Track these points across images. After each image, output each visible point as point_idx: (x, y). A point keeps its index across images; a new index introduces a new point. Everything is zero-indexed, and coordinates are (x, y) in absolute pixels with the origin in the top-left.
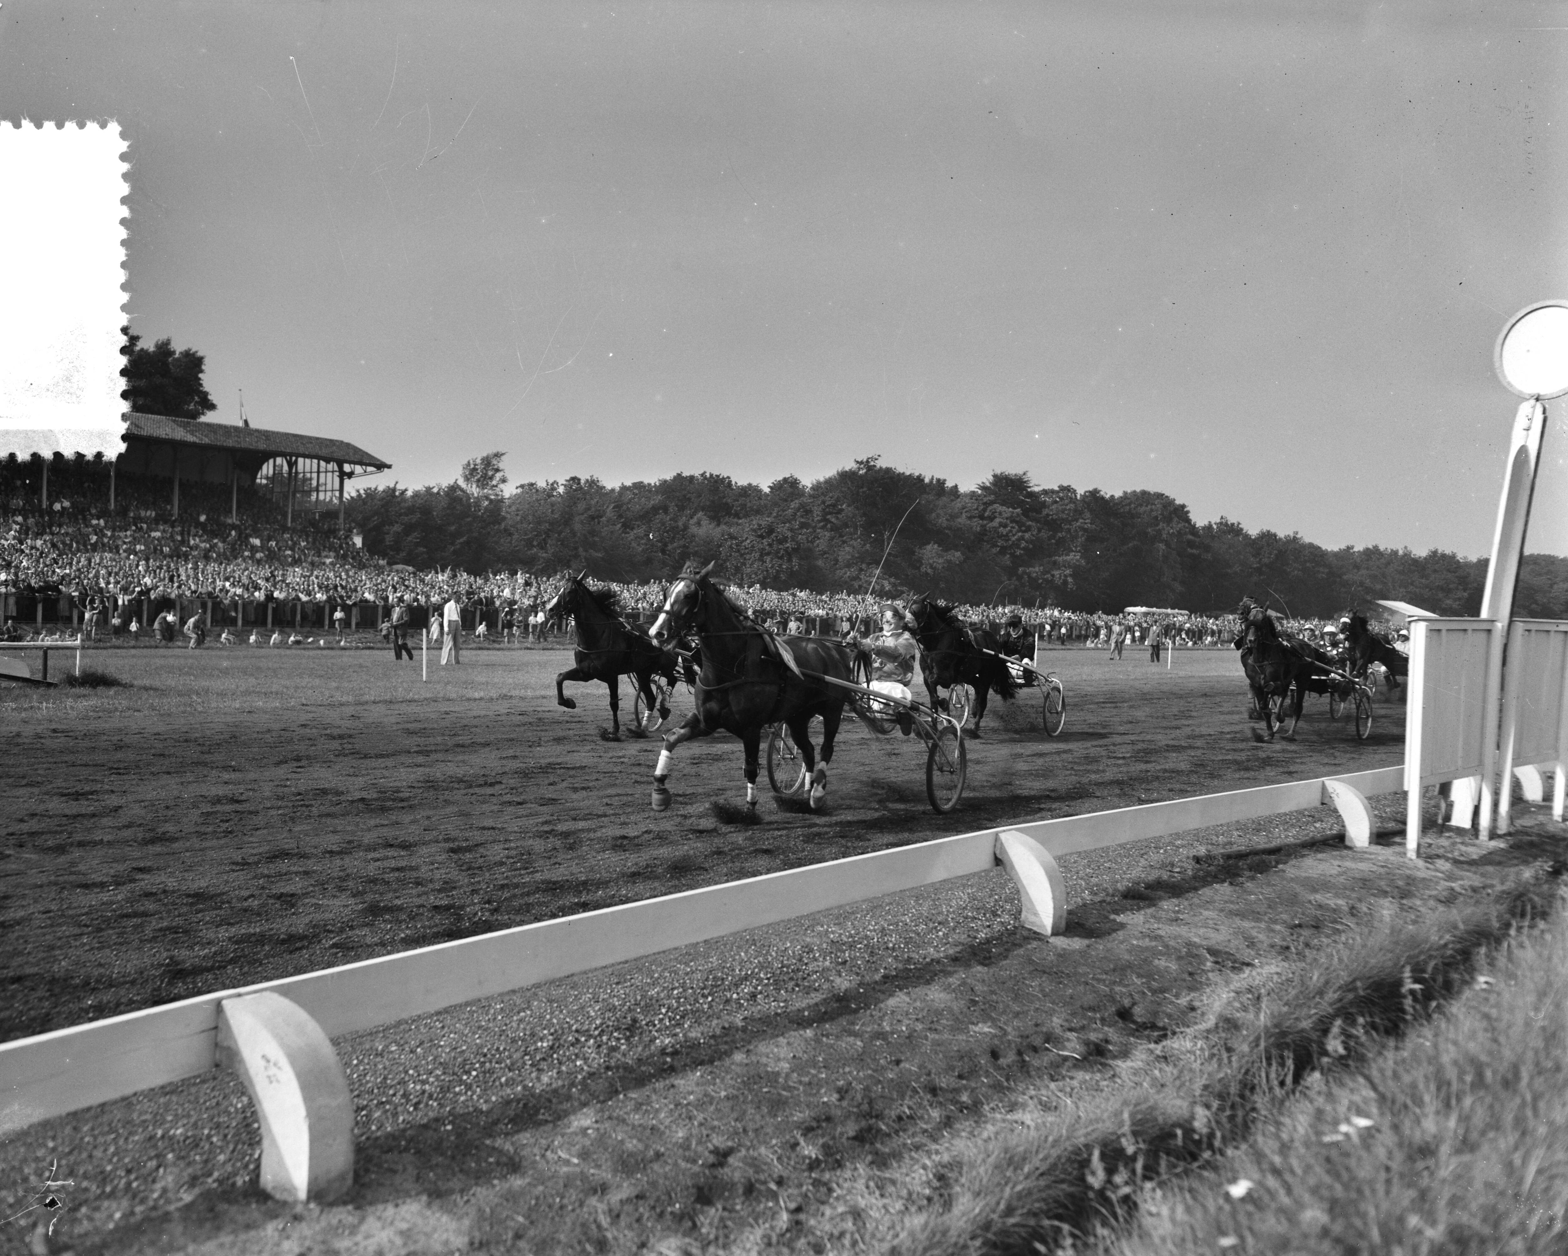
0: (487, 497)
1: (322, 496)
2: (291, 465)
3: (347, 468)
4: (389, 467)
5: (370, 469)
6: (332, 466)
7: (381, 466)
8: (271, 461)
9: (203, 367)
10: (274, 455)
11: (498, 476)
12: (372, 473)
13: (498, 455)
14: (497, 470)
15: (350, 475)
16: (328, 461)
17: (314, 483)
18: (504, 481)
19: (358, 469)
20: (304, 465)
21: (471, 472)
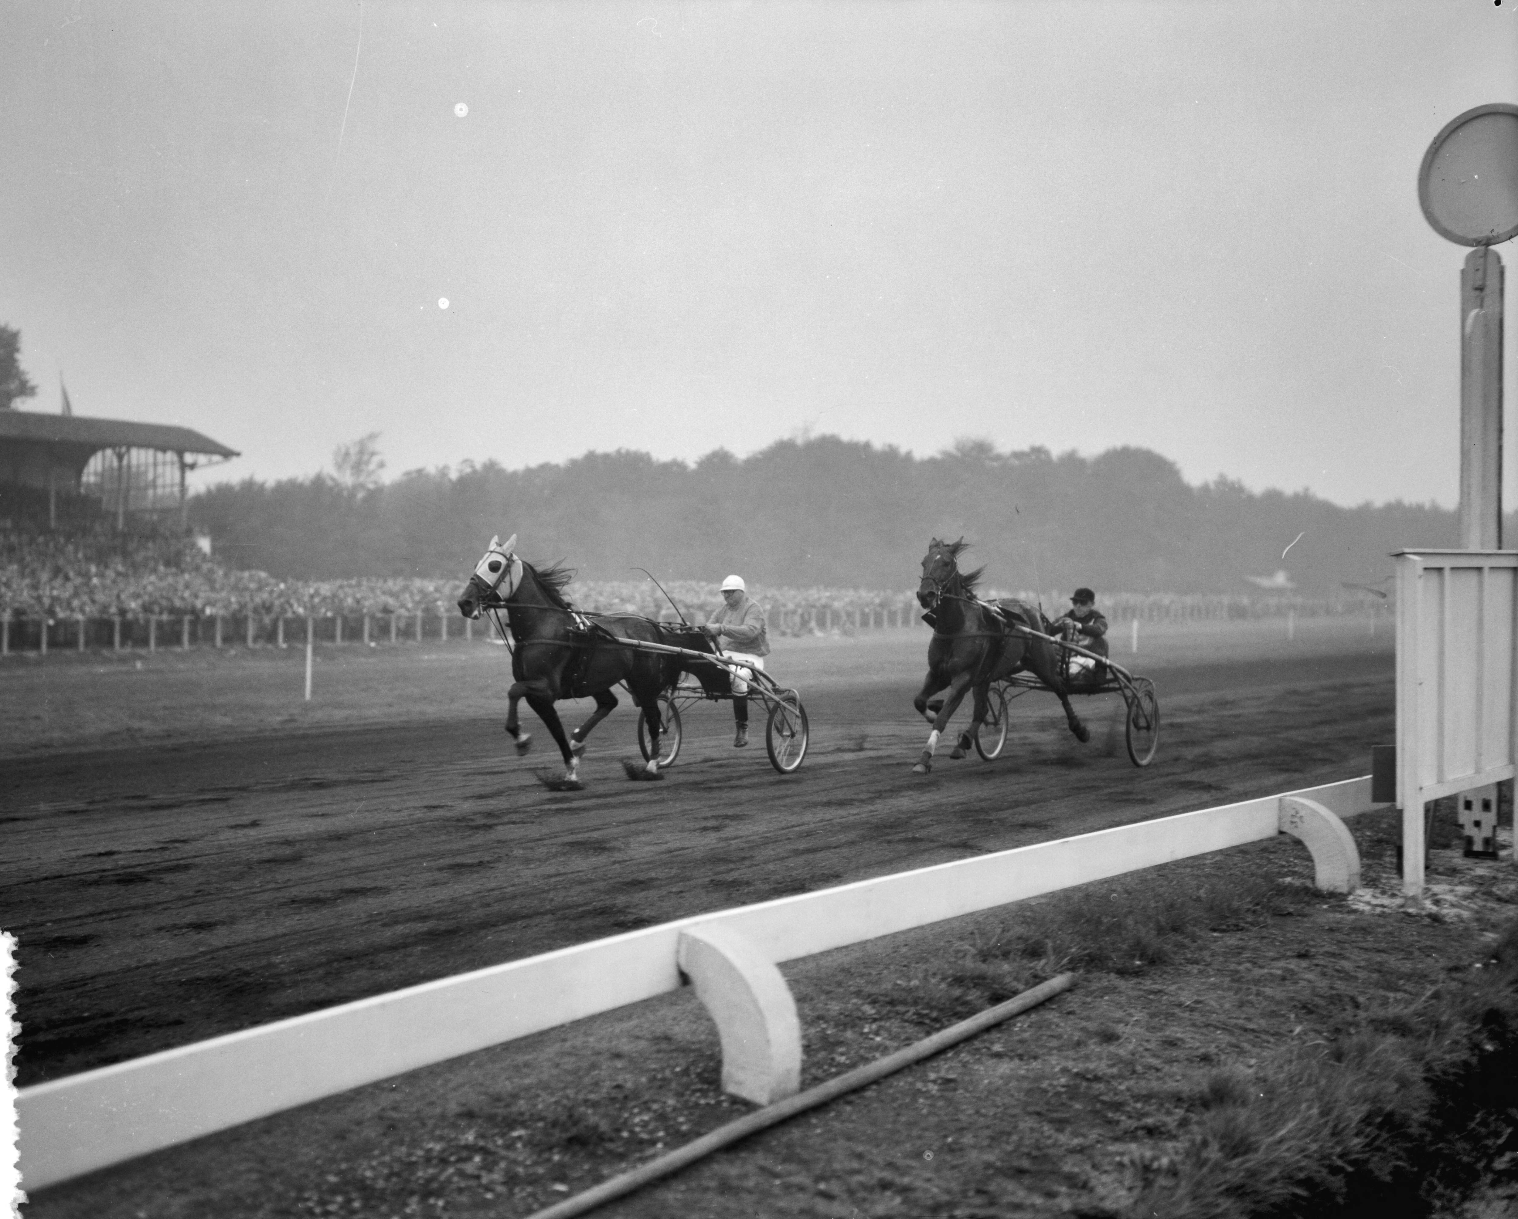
0: (362, 486)
1: (160, 491)
2: (120, 457)
3: (189, 458)
4: (238, 454)
5: (216, 458)
6: (170, 456)
7: (227, 454)
8: (99, 454)
9: (19, 345)
10: (102, 447)
11: (375, 460)
12: (217, 463)
13: (372, 437)
14: (373, 454)
15: (193, 466)
16: (164, 450)
17: (150, 476)
18: (382, 465)
19: (202, 459)
20: (139, 457)
21: (343, 458)
